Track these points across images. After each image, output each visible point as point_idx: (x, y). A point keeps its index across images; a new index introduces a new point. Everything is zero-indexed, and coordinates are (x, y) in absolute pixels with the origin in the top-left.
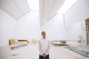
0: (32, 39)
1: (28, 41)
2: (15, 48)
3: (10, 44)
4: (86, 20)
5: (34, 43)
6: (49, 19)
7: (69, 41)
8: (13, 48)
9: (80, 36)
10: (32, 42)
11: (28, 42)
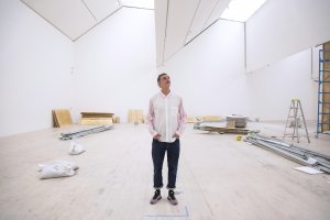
0: (130, 111)
1: (114, 117)
2: (74, 137)
3: (56, 124)
4: (324, 45)
5: (136, 124)
6: (189, 38)
7: (257, 121)
8: (67, 136)
9: (293, 101)
10: (129, 121)
11: (115, 121)
